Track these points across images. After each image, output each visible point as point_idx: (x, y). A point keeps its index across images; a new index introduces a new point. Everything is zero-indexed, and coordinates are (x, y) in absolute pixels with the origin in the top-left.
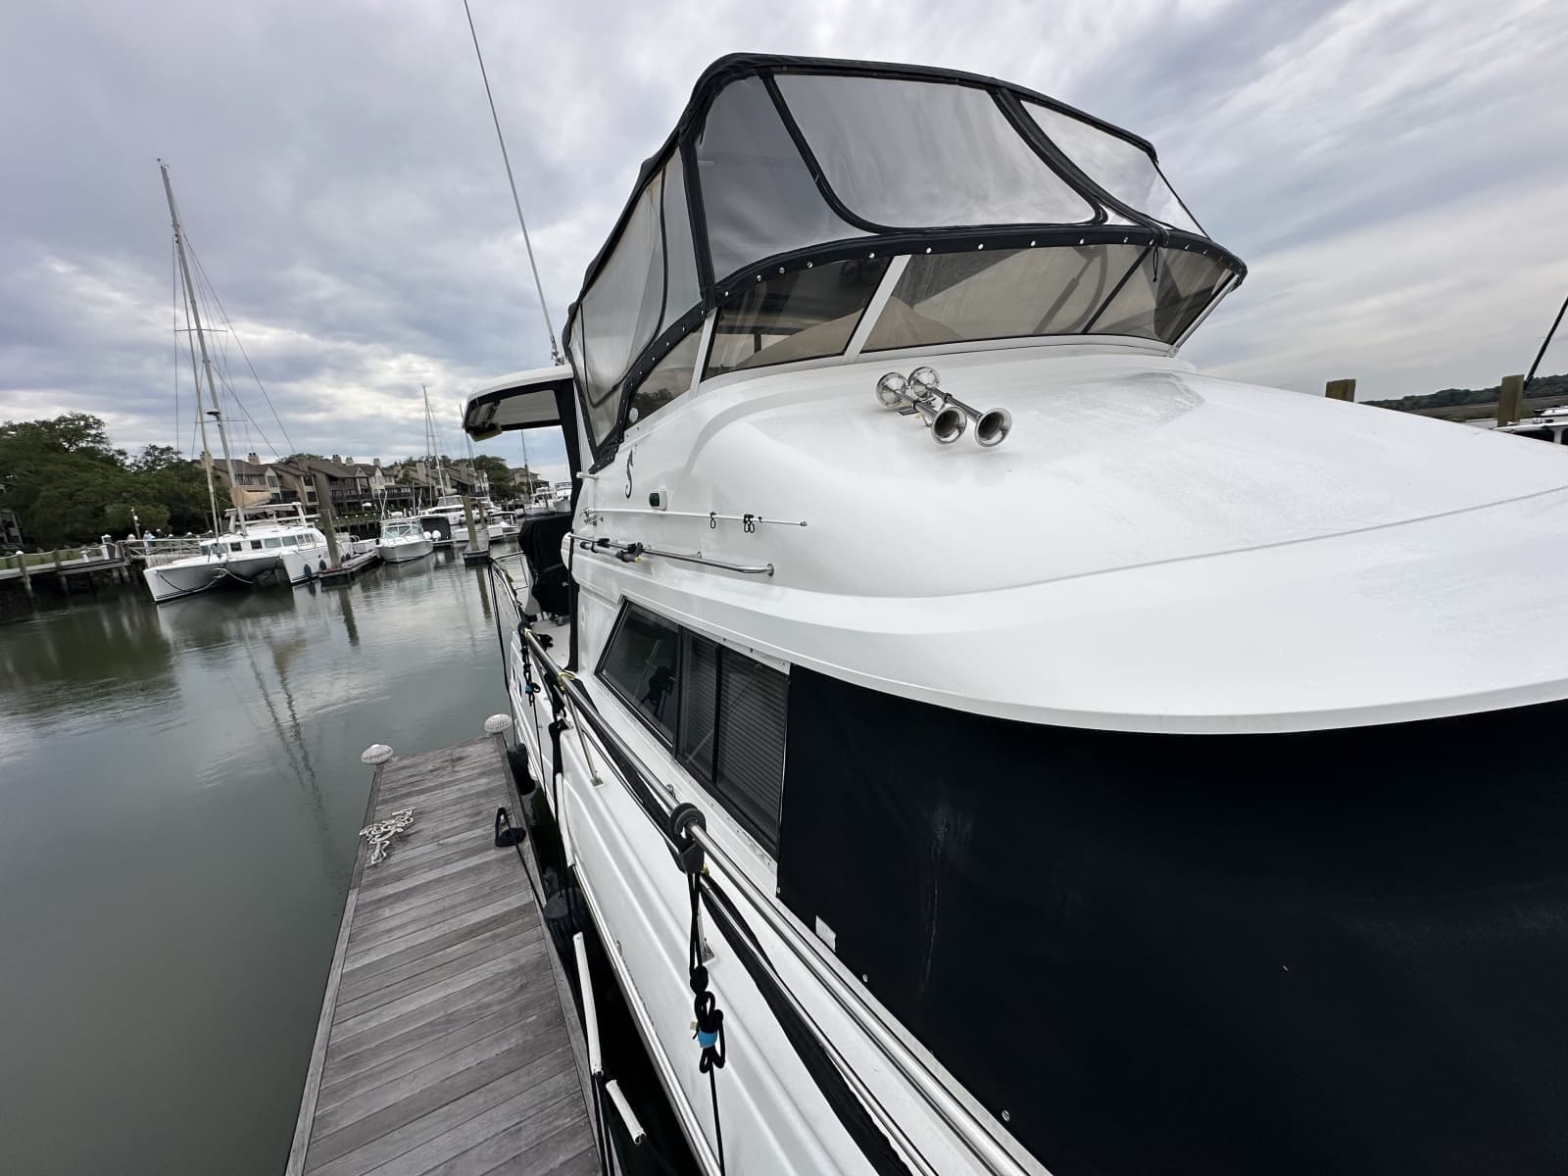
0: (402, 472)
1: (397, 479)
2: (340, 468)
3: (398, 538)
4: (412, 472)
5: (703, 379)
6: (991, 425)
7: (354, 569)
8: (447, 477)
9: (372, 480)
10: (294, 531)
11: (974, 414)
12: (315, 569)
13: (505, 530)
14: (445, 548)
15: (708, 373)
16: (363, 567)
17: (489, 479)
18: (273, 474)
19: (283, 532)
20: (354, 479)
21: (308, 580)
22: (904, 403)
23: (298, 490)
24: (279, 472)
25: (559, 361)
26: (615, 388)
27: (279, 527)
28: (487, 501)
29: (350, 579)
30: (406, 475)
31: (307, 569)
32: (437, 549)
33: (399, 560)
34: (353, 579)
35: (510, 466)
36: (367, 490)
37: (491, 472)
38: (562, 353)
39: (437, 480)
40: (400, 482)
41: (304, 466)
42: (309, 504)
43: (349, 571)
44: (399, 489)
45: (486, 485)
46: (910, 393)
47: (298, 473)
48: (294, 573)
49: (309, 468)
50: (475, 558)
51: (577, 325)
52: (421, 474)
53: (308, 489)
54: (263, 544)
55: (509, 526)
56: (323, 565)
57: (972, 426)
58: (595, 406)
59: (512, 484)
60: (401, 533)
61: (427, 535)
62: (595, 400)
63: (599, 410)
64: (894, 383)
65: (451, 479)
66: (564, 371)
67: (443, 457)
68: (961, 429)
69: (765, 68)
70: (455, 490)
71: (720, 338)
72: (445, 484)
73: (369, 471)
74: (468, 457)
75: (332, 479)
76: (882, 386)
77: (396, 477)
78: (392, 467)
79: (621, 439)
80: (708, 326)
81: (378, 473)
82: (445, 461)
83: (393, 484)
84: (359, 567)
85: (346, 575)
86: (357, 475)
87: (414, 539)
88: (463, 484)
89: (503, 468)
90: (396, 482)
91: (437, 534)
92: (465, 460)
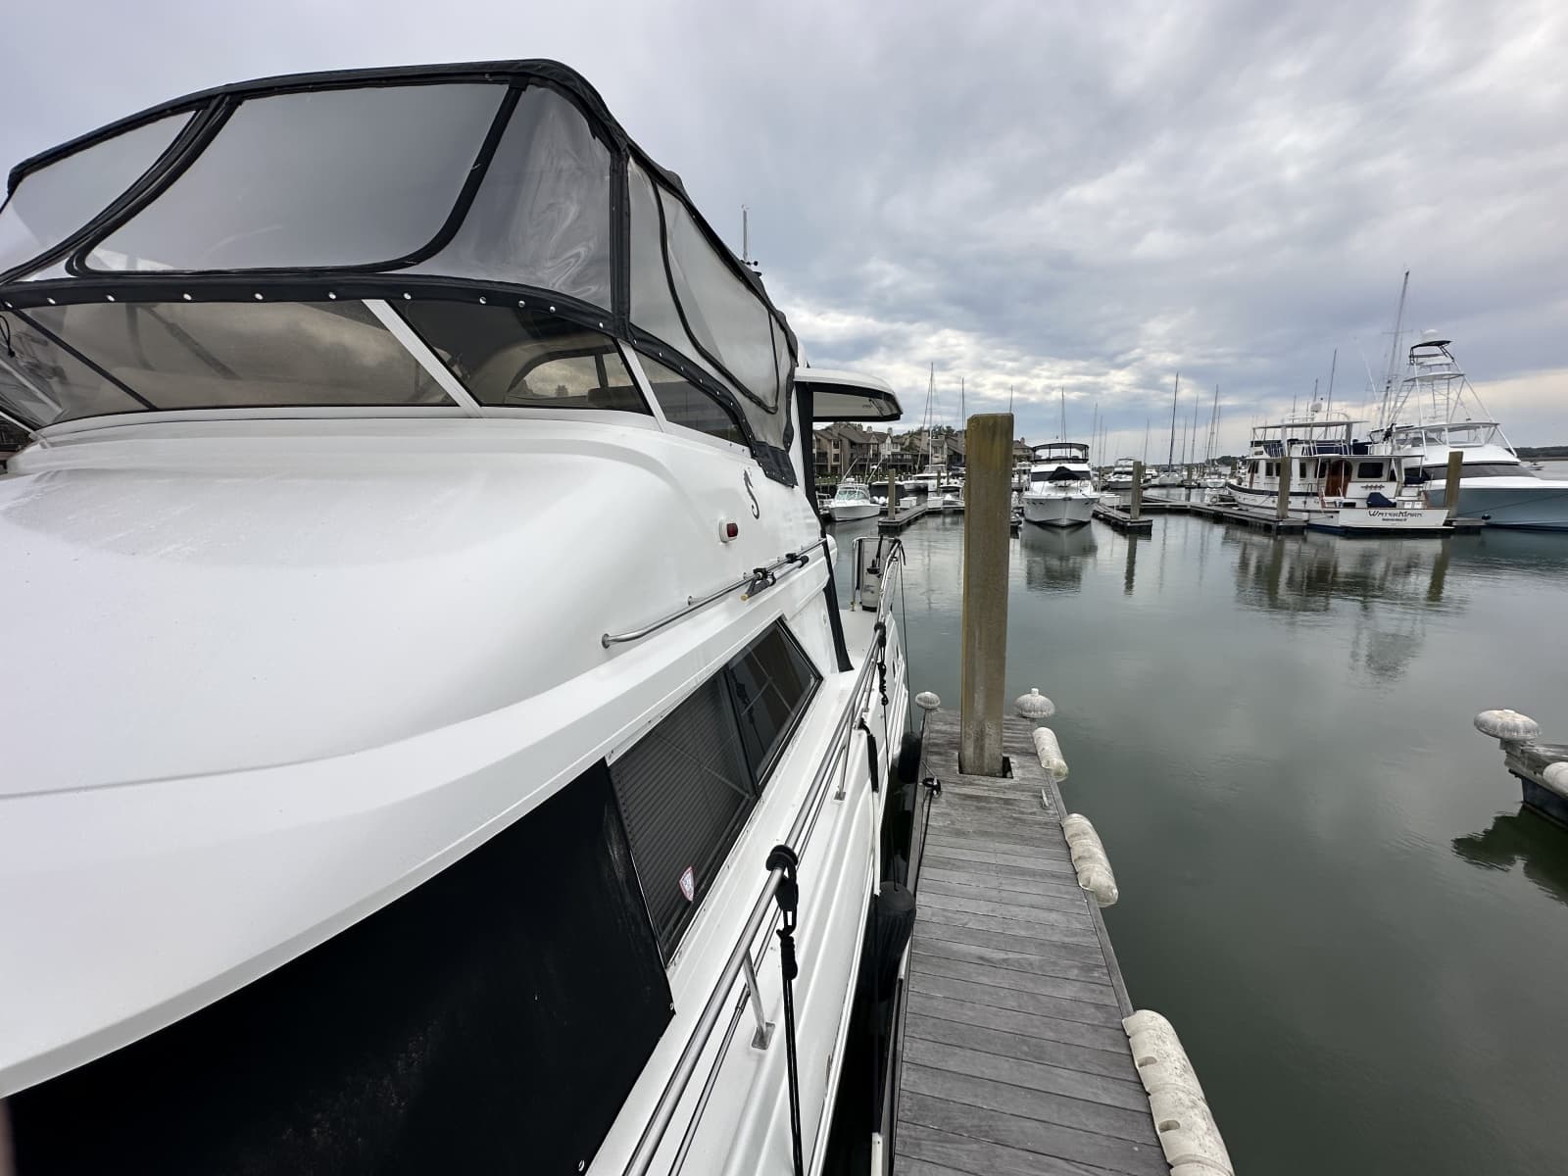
0: (908, 440)
1: (903, 447)
2: (861, 436)
4: (917, 441)
8: (945, 446)
9: (882, 446)
20: (868, 445)
23: (828, 451)
36: (877, 454)
40: (904, 449)
42: (834, 464)
44: (902, 455)
47: (831, 438)
52: (924, 443)
53: (836, 451)
60: (848, 497)
67: (948, 427)
73: (882, 439)
75: (852, 444)
78: (902, 436)
81: (888, 441)
83: (898, 450)
90: (901, 449)
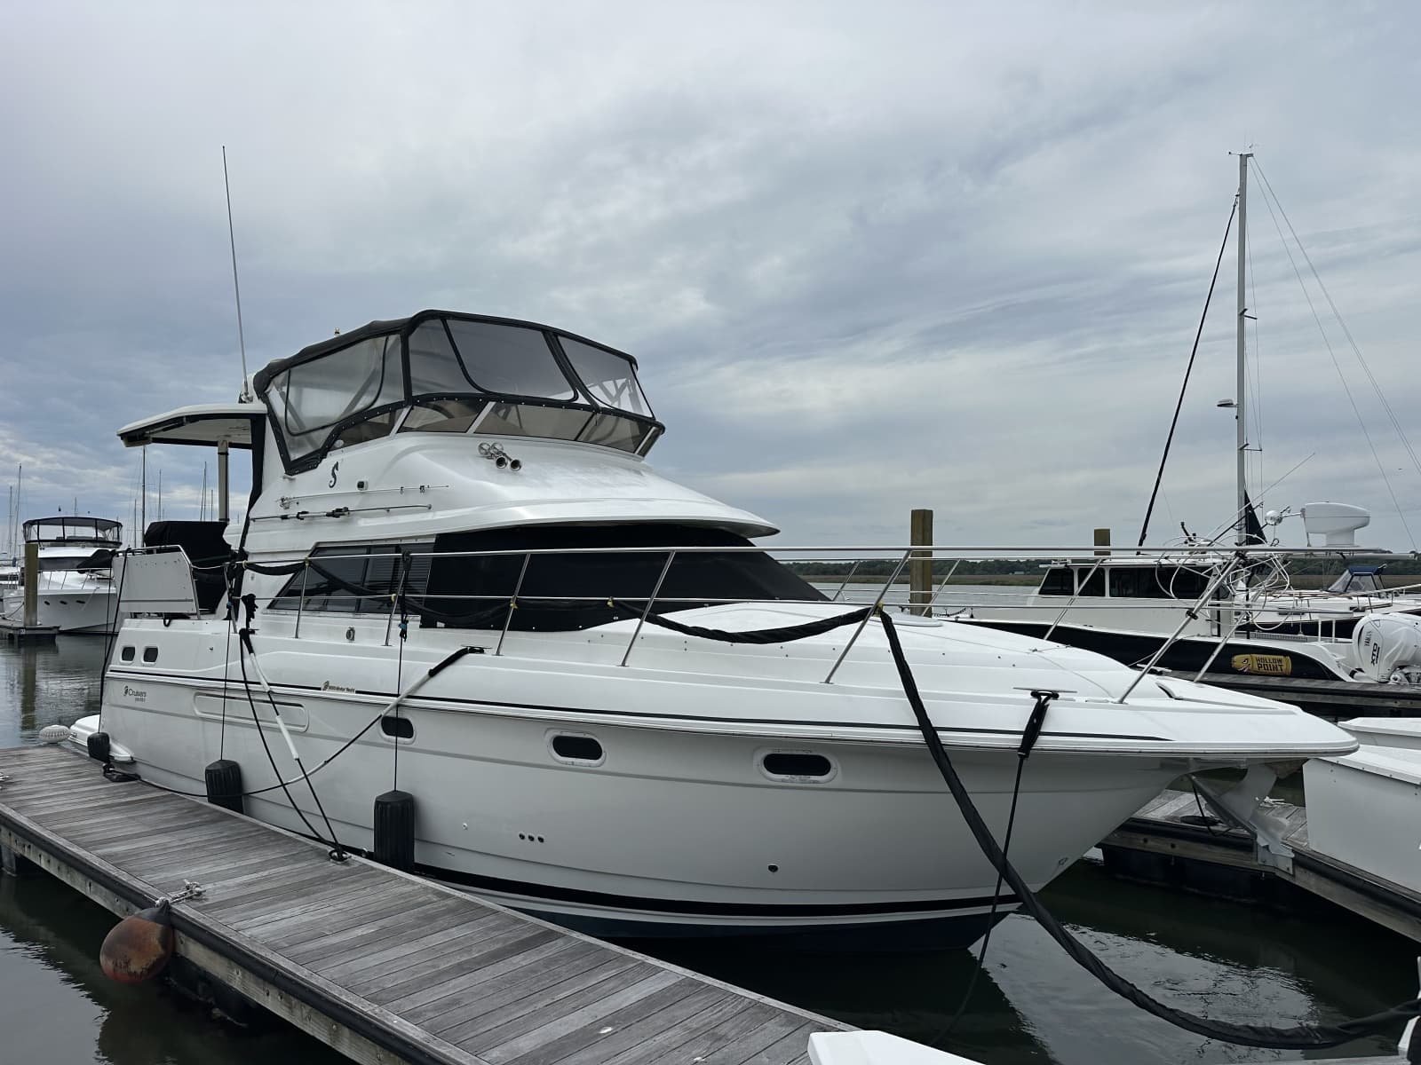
5: (398, 432)
6: (516, 464)
11: (510, 460)
15: (402, 429)
22: (489, 455)
25: (249, 402)
38: (251, 395)
46: (492, 451)
51: (280, 379)
57: (509, 463)
58: (293, 435)
62: (296, 431)
64: (485, 447)
66: (257, 406)
68: (506, 464)
69: (444, 316)
76: (481, 447)
79: (324, 456)
80: (405, 411)
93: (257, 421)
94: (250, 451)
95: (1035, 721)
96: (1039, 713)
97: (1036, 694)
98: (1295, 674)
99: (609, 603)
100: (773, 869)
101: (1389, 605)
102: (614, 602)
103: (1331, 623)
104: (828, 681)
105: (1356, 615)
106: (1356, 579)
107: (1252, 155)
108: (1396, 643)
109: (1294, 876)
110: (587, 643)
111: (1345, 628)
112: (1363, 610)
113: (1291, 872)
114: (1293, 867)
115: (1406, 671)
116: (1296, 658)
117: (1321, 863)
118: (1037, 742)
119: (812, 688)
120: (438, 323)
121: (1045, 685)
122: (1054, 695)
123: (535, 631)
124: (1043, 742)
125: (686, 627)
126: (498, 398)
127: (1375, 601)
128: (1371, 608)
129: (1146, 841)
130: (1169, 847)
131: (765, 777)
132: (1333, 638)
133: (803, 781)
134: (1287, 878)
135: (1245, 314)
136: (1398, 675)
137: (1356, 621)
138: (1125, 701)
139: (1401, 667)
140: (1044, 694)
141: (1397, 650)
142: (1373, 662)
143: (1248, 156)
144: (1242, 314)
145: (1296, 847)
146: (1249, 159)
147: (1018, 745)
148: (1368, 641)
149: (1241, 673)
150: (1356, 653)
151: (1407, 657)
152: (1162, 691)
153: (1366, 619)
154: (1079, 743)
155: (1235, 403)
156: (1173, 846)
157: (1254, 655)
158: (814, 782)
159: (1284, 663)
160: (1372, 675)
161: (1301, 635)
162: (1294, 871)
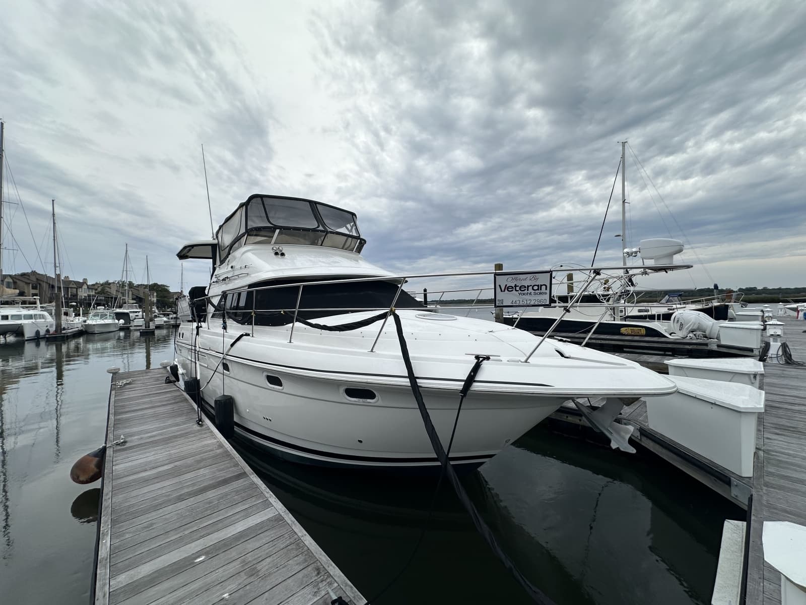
0: (100, 288)
1: (97, 291)
2: (59, 281)
3: (99, 320)
4: (107, 288)
5: (245, 245)
7: (69, 334)
8: (130, 293)
9: (80, 290)
10: (32, 312)
11: (281, 253)
12: (42, 333)
13: (165, 322)
14: (126, 329)
15: (247, 244)
16: (74, 334)
17: (157, 296)
18: (11, 280)
19: (25, 312)
21: (37, 339)
24: (15, 280)
25: (214, 239)
26: (228, 246)
27: (22, 309)
28: (155, 309)
29: (65, 338)
30: (103, 290)
31: (38, 332)
32: (121, 329)
33: (96, 332)
34: (67, 339)
35: (172, 290)
36: (75, 295)
37: (159, 292)
38: (215, 237)
39: (123, 294)
40: (98, 293)
41: (33, 278)
43: (66, 335)
44: (97, 297)
45: (155, 300)
46: (277, 250)
47: (29, 282)
48: (29, 333)
49: (37, 279)
50: (147, 332)
51: (221, 231)
52: (113, 291)
54: (9, 317)
55: (168, 320)
56: (48, 331)
58: (222, 251)
59: (171, 300)
60: (101, 318)
61: (117, 321)
62: (223, 249)
63: (224, 251)
65: (132, 294)
66: (216, 242)
67: (130, 282)
68: (279, 255)
69: (261, 197)
70: (134, 301)
71: (248, 237)
72: (128, 297)
73: (79, 285)
74: (146, 283)
76: (273, 249)
77: (96, 290)
78: (93, 285)
79: (228, 257)
80: (246, 236)
81: (85, 287)
82: (131, 284)
84: (72, 333)
85: (64, 336)
86: (70, 286)
87: (109, 321)
88: (140, 298)
89: (167, 291)
90: (95, 293)
91: (122, 321)
92: (144, 285)
93: (214, 247)
94: (211, 260)
95: (472, 374)
96: (476, 369)
97: (477, 357)
98: (646, 335)
99: (282, 312)
100: (360, 441)
101: (685, 307)
102: (284, 311)
103: (660, 315)
104: (372, 351)
105: (671, 311)
106: (671, 298)
107: (627, 142)
108: (690, 322)
109: (641, 440)
110: (286, 331)
111: (667, 317)
112: (674, 309)
113: (639, 438)
114: (640, 436)
115: (695, 333)
116: (647, 328)
117: (655, 437)
118: (472, 386)
119: (364, 354)
120: (259, 199)
121: (483, 352)
122: (488, 358)
123: (271, 326)
124: (476, 387)
125: (312, 324)
126: (280, 228)
127: (679, 306)
128: (677, 308)
129: (567, 417)
130: (579, 421)
131: (347, 399)
132: (661, 321)
133: (364, 402)
134: (637, 440)
135: (625, 201)
136: (691, 335)
137: (672, 314)
138: (528, 361)
139: (692, 332)
140: (481, 357)
141: (691, 325)
142: (680, 330)
143: (625, 142)
144: (624, 202)
145: (642, 426)
146: (626, 143)
147: (461, 388)
148: (678, 321)
149: (625, 335)
150: (672, 326)
151: (695, 327)
152: (557, 353)
153: (677, 314)
154: (496, 387)
155: (622, 235)
156: (580, 420)
157: (629, 328)
158: (369, 403)
159: (642, 331)
160: (678, 335)
161: (648, 320)
162: (641, 438)
